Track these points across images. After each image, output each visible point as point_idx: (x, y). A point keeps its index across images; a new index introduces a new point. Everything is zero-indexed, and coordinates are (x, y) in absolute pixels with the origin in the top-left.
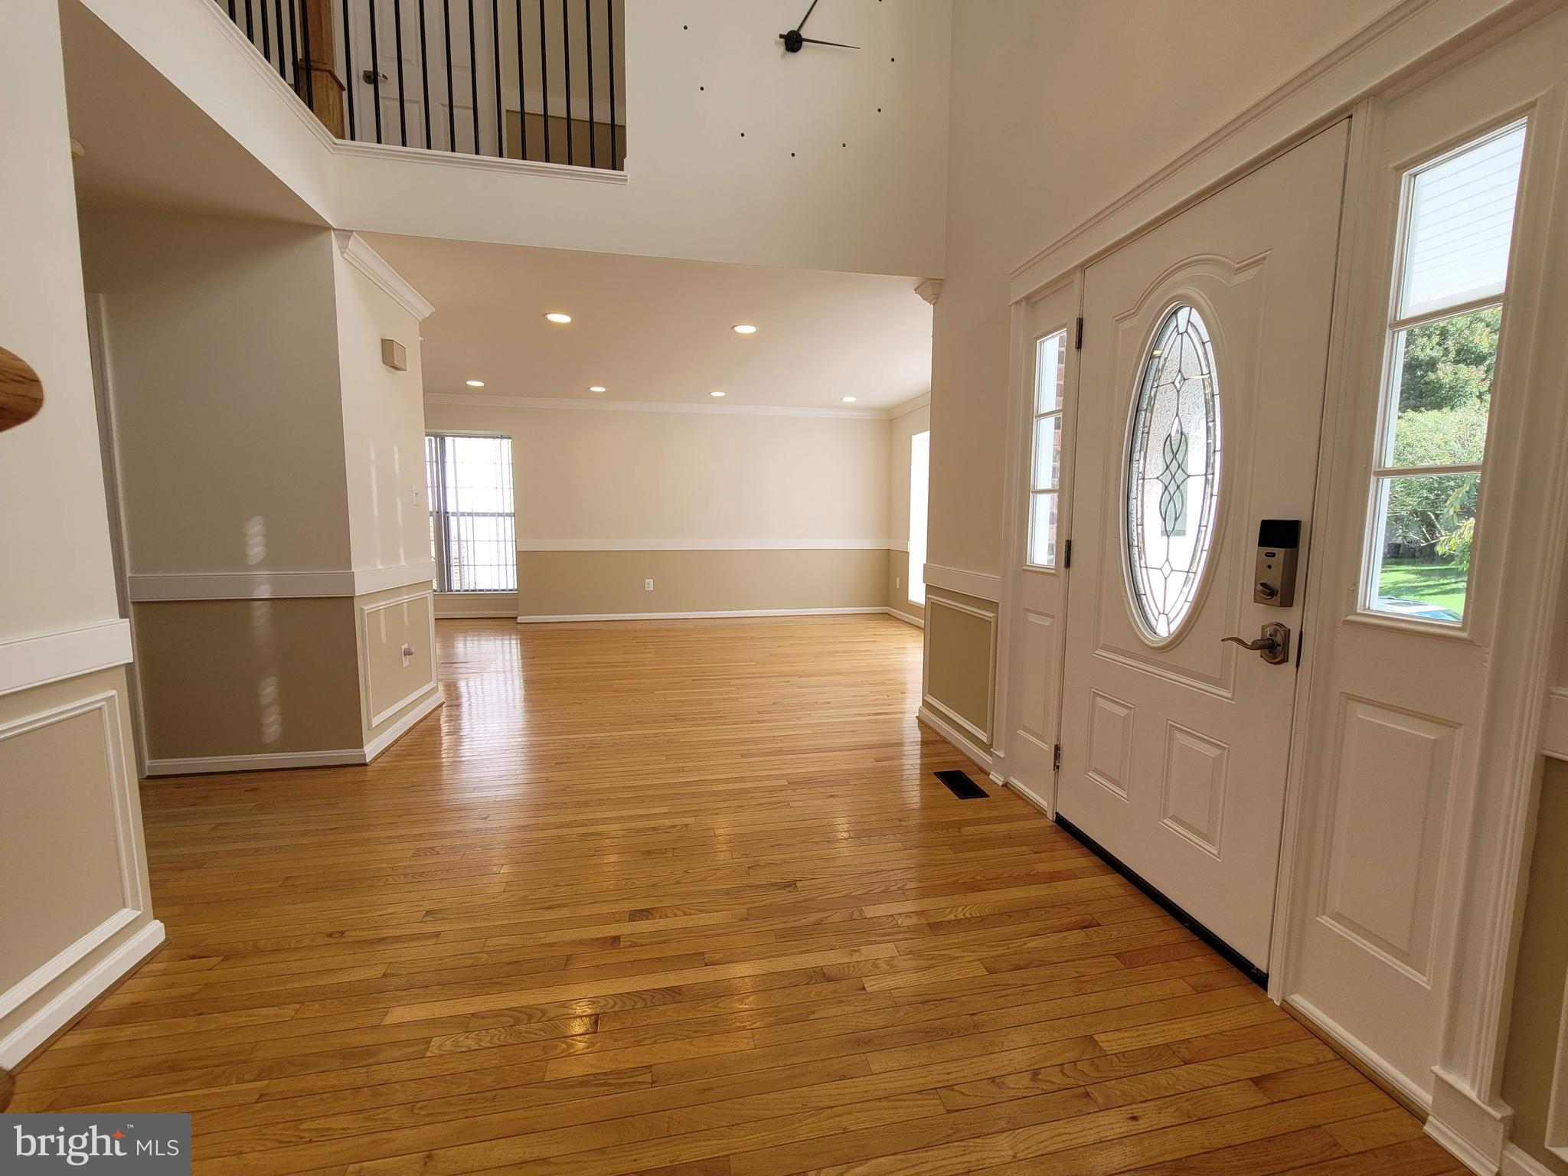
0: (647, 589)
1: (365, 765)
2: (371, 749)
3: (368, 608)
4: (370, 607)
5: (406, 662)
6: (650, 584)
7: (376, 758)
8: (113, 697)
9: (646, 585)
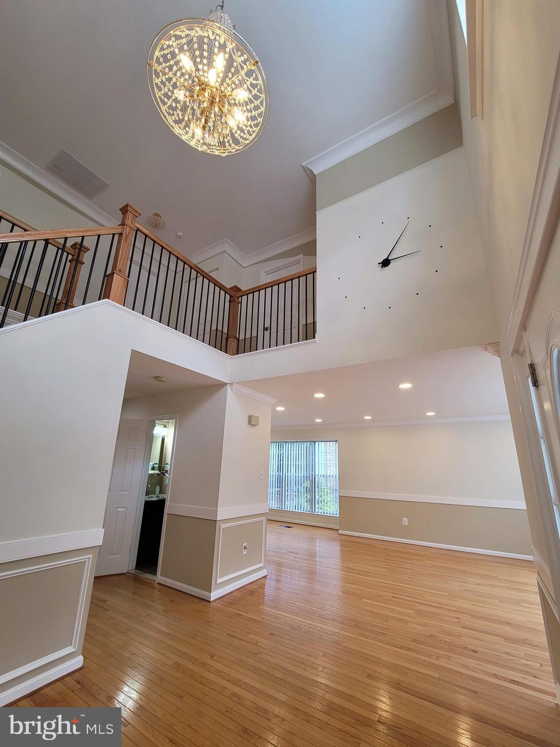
0: (404, 524)
1: (209, 602)
2: (214, 595)
3: (223, 526)
4: (224, 525)
5: (245, 552)
6: (405, 521)
7: (216, 600)
8: (90, 558)
9: (404, 522)
